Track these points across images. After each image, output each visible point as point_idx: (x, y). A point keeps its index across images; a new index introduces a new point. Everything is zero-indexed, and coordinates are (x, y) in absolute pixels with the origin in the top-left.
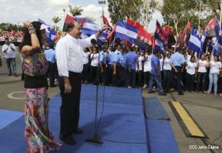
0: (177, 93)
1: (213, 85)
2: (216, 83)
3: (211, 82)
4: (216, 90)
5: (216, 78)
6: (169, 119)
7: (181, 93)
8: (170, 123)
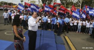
0: (66, 32)
1: (79, 30)
2: (80, 29)
3: (78, 28)
4: (80, 31)
5: (80, 27)
6: (64, 44)
7: (68, 33)
8: (65, 45)
